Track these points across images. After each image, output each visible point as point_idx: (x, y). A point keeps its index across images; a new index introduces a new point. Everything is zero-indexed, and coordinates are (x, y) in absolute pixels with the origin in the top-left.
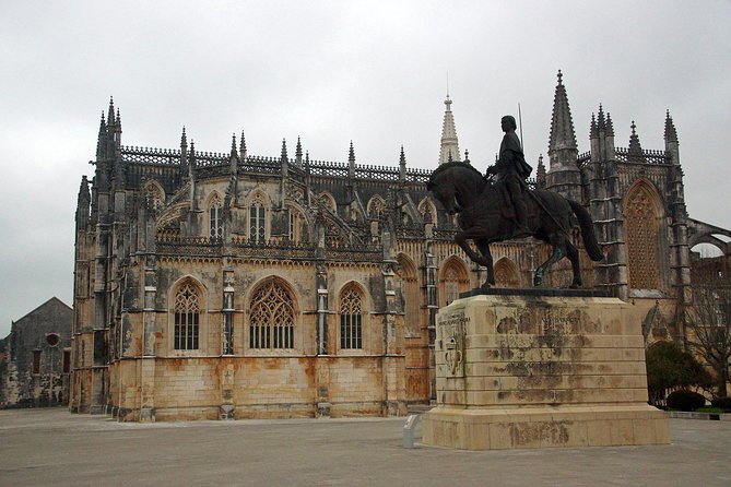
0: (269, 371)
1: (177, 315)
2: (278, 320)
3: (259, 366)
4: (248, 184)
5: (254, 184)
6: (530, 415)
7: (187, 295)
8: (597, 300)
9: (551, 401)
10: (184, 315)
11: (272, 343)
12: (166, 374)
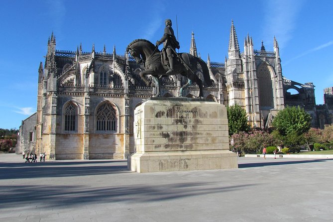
0: (104, 140)
1: (66, 116)
2: (109, 119)
3: (100, 137)
4: (99, 63)
5: (102, 63)
6: (169, 156)
7: (70, 108)
8: (206, 103)
9: (181, 149)
10: (69, 116)
11: (106, 128)
12: (61, 141)
